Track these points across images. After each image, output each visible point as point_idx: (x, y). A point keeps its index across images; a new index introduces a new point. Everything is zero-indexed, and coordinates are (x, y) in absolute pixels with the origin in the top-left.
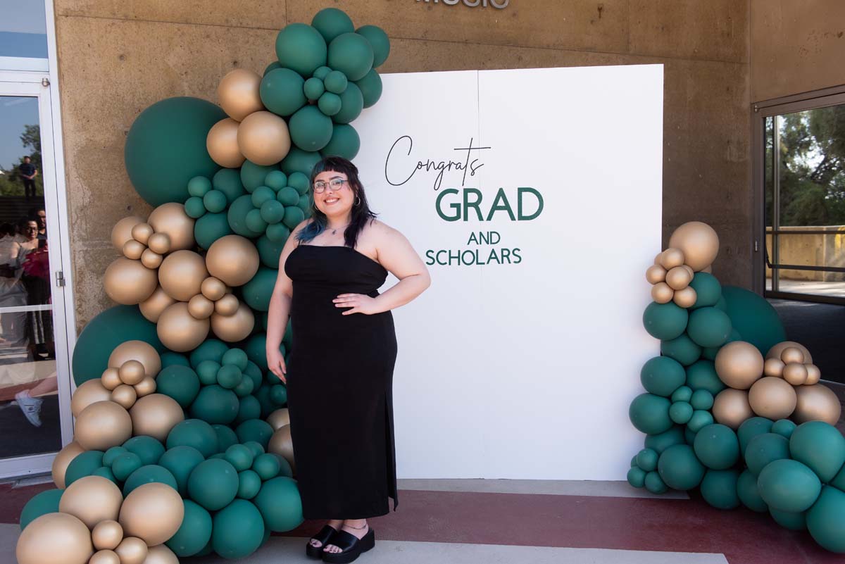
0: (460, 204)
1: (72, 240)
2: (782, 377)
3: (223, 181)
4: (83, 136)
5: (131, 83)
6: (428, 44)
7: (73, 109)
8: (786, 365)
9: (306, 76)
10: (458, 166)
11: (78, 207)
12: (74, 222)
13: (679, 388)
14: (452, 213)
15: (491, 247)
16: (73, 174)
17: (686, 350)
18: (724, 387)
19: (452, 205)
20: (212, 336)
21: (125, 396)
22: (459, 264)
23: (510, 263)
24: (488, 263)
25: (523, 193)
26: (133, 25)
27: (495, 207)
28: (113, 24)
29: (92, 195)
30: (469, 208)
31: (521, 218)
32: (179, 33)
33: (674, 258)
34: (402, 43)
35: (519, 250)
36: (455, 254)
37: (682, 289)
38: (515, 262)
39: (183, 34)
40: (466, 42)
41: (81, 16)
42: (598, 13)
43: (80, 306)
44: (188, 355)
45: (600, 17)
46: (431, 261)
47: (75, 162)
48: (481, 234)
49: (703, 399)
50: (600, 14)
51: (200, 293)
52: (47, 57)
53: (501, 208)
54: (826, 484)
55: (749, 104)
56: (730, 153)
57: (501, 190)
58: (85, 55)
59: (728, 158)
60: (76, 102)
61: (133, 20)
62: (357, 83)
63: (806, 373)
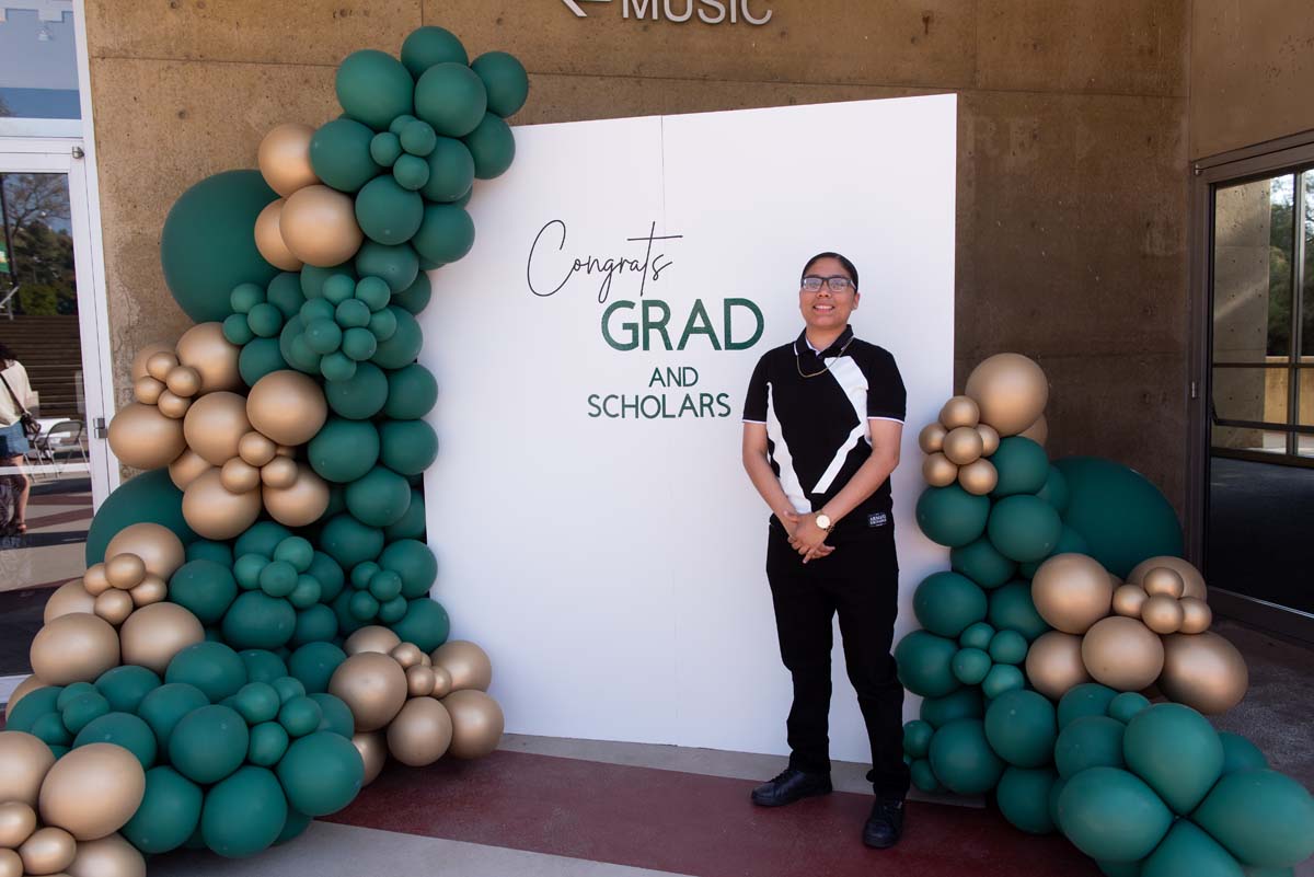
0: (637, 324)
1: (116, 375)
2: (1140, 618)
3: (279, 292)
4: (129, 228)
5: (196, 152)
6: (643, 83)
7: (114, 190)
8: (1149, 595)
9: (378, 128)
10: (634, 266)
11: (121, 327)
12: (116, 349)
13: (973, 623)
14: (625, 337)
15: (684, 391)
16: (115, 279)
17: (986, 564)
18: (1044, 629)
19: (626, 326)
20: (264, 516)
21: (114, 605)
22: (637, 417)
23: (713, 416)
24: (680, 415)
26: (198, 68)
27: (690, 329)
28: (169, 67)
29: (141, 311)
30: (651, 330)
31: (730, 346)
32: (265, 77)
34: (601, 83)
35: (727, 396)
37: (973, 463)
38: (720, 415)
39: (270, 78)
40: (704, 79)
41: (124, 57)
42: (922, 24)
43: (125, 468)
44: (230, 543)
45: (926, 32)
46: (595, 411)
47: (116, 265)
48: (669, 370)
49: (1009, 646)
50: (927, 27)
51: (237, 455)
52: (77, 115)
53: (698, 331)
54: (1182, 817)
55: (1186, 164)
56: (1151, 242)
57: (698, 302)
58: (129, 112)
59: (1148, 250)
60: (118, 179)
61: (197, 60)
62: (465, 140)
63: (1182, 614)
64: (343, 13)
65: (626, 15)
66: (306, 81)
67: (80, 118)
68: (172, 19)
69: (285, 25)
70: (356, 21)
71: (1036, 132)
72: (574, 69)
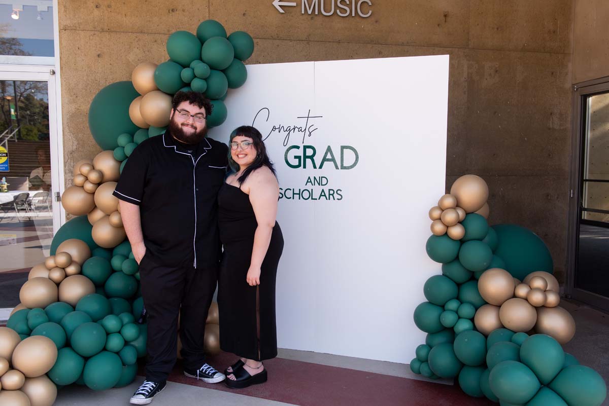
0: (300, 157)
1: (65, 173)
2: (526, 299)
3: (139, 136)
4: (73, 107)
5: (104, 72)
6: (310, 43)
7: (68, 89)
8: (531, 289)
9: (184, 66)
10: (300, 130)
11: (69, 151)
12: (66, 161)
13: (450, 299)
14: (295, 162)
15: (321, 187)
16: (67, 130)
17: (457, 272)
18: (483, 303)
19: (296, 157)
21: (56, 275)
22: (299, 199)
23: (334, 199)
24: (319, 199)
25: (345, 150)
26: (107, 34)
27: (325, 160)
28: (94, 34)
29: (78, 144)
31: (343, 167)
32: (137, 39)
33: (449, 202)
34: (291, 43)
35: (341, 191)
36: (297, 191)
37: (454, 225)
38: (338, 199)
40: (339, 42)
41: (75, 30)
42: (444, 18)
43: (68, 214)
45: (445, 21)
47: (68, 123)
48: (315, 178)
49: (466, 310)
50: (446, 19)
52: (52, 55)
53: (328, 160)
54: (545, 385)
55: (570, 85)
56: (552, 123)
57: (329, 147)
58: (76, 54)
59: (551, 126)
60: (70, 84)
61: (107, 31)
62: (224, 71)
63: (546, 298)
64: (173, 10)
65: (303, 12)
66: (155, 41)
67: (54, 56)
68: (96, 12)
69: (147, 16)
70: (179, 14)
71: (498, 69)
72: (278, 37)
